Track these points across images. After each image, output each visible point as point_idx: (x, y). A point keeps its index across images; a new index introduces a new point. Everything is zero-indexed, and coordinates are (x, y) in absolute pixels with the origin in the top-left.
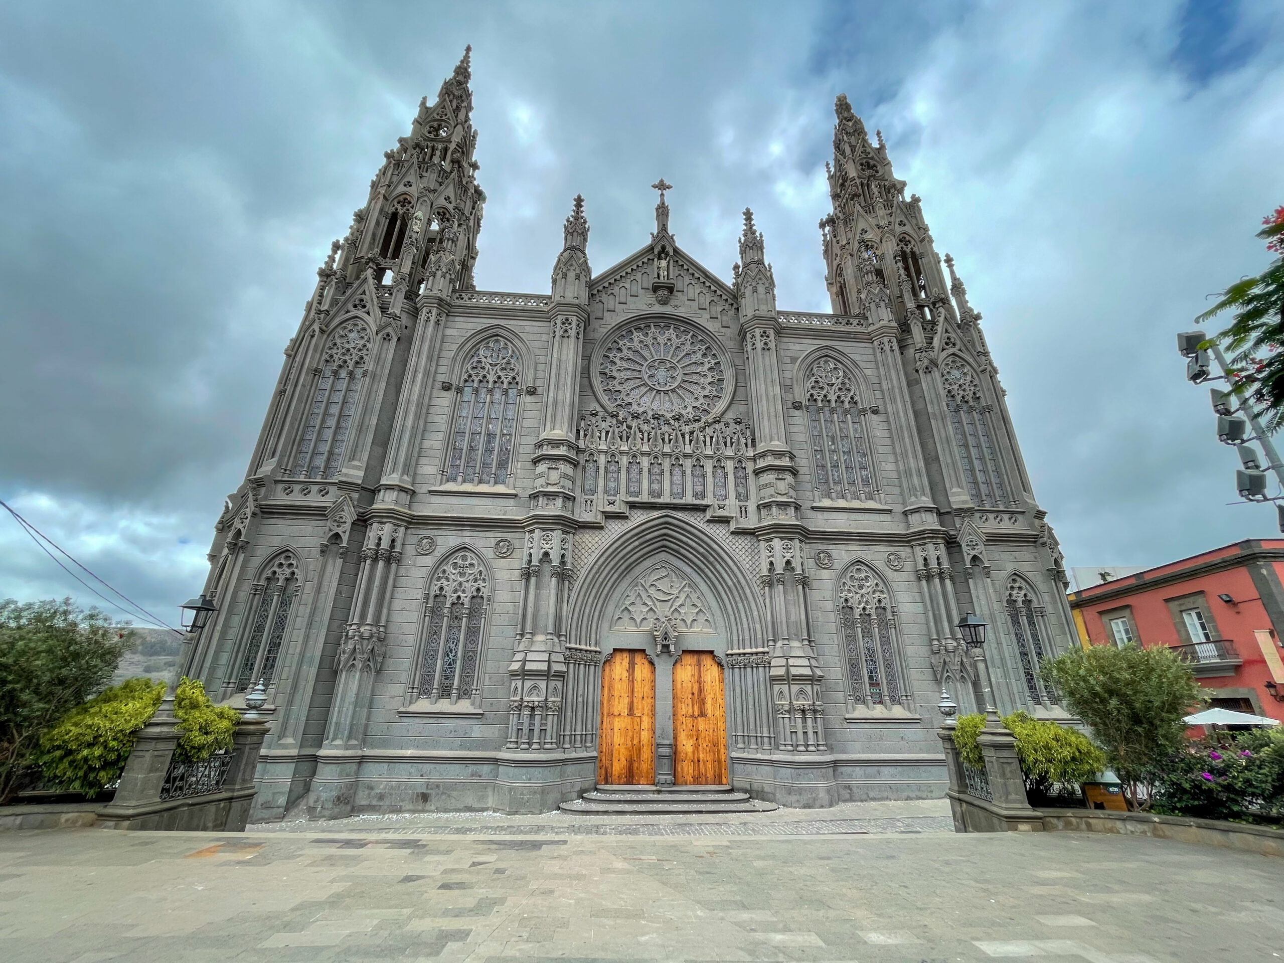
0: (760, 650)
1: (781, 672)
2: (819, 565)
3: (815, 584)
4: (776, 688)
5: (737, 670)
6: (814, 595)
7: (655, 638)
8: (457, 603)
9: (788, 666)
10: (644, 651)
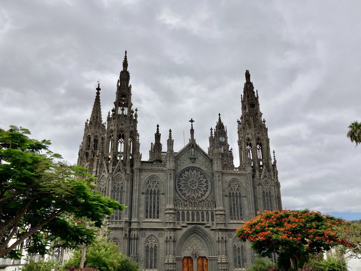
0: (216, 257)
1: (220, 262)
2: (229, 237)
3: (228, 242)
4: (219, 265)
5: (211, 261)
6: (228, 244)
7: (193, 254)
8: (151, 248)
9: (221, 261)
10: (191, 257)
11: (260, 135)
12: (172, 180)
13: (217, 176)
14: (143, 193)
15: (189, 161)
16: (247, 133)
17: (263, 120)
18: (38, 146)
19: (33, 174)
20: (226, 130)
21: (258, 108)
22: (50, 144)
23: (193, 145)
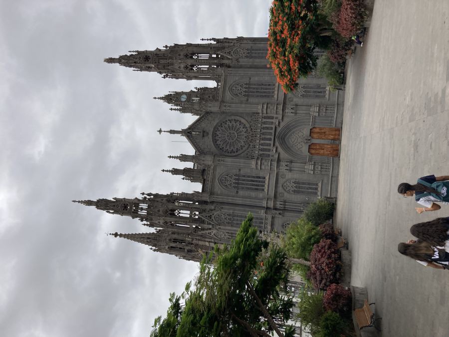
0: (312, 118)
1: (317, 114)
2: (292, 101)
3: (297, 102)
4: (321, 115)
5: (315, 124)
6: (299, 103)
7: (307, 142)
8: (296, 187)
9: (316, 112)
10: (309, 146)
11: (182, 54)
12: (225, 159)
13: (225, 108)
14: (237, 192)
15: (206, 138)
16: (179, 69)
17: (165, 49)
18: (176, 306)
19: (205, 313)
20: (173, 92)
21: (151, 52)
22: (174, 294)
23: (188, 133)
